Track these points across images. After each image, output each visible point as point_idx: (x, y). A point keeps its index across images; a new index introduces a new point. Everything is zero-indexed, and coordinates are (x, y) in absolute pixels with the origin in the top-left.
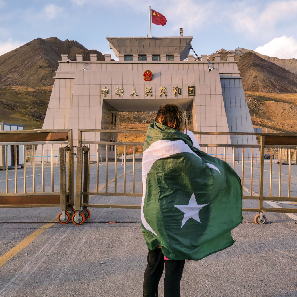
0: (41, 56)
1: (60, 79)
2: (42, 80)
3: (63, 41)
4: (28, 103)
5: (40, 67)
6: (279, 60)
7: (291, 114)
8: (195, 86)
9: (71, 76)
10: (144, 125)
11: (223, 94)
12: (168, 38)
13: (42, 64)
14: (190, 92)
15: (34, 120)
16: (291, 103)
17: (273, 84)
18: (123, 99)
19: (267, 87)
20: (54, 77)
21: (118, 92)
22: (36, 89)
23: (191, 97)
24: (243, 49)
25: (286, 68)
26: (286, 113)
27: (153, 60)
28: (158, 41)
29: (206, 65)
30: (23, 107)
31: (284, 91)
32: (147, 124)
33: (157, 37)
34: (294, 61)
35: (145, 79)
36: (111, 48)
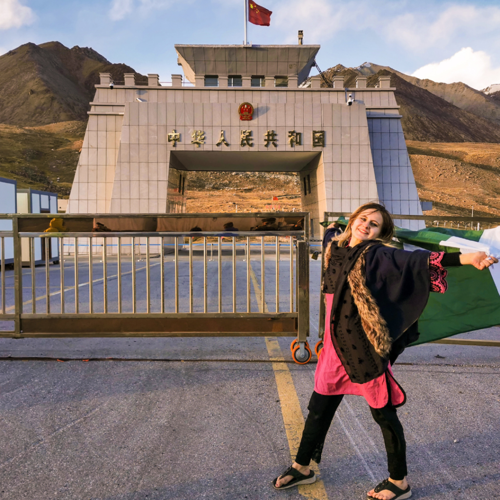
0: (32, 74)
1: (99, 116)
2: (35, 114)
3: (70, 48)
4: (13, 153)
5: (32, 92)
6: (434, 84)
7: (455, 178)
8: (325, 130)
9: (116, 110)
10: (208, 193)
11: (371, 145)
12: (278, 48)
13: (34, 88)
14: (317, 141)
15: (25, 182)
16: (456, 158)
17: (423, 126)
18: (205, 150)
19: (413, 132)
20: (88, 113)
21: (196, 139)
22: (27, 130)
23: (318, 149)
24: (374, 65)
25: (447, 99)
26: (446, 175)
27: (252, 85)
28: (261, 53)
29: (342, 95)
30: (5, 159)
31: (442, 137)
32: (213, 191)
33: (260, 45)
34: (461, 88)
35: (242, 118)
36: (180, 64)
